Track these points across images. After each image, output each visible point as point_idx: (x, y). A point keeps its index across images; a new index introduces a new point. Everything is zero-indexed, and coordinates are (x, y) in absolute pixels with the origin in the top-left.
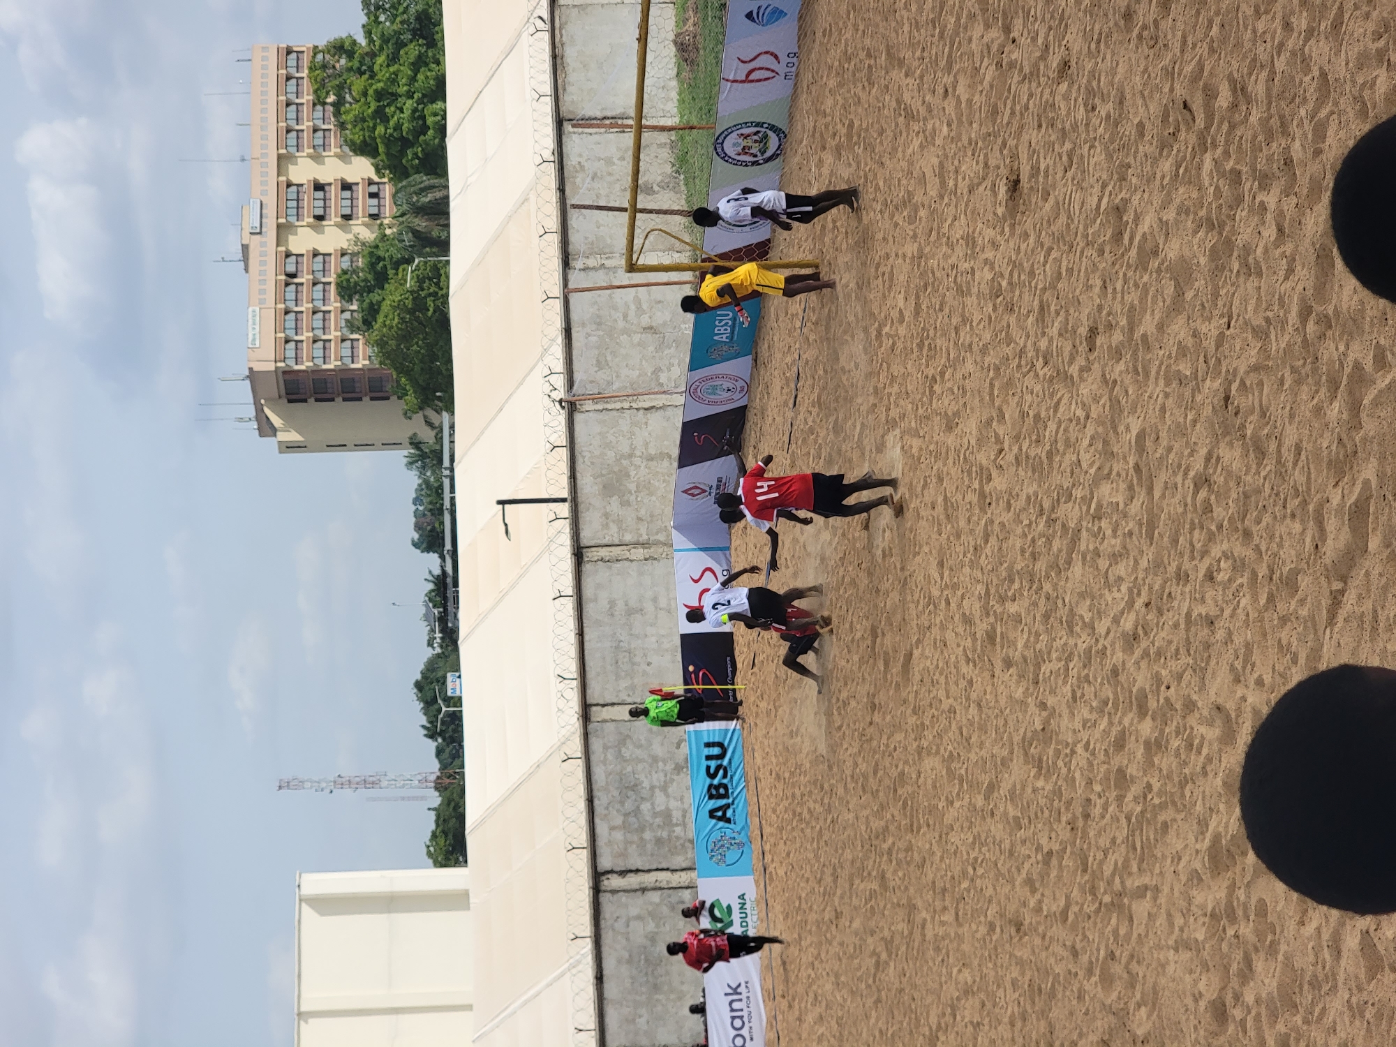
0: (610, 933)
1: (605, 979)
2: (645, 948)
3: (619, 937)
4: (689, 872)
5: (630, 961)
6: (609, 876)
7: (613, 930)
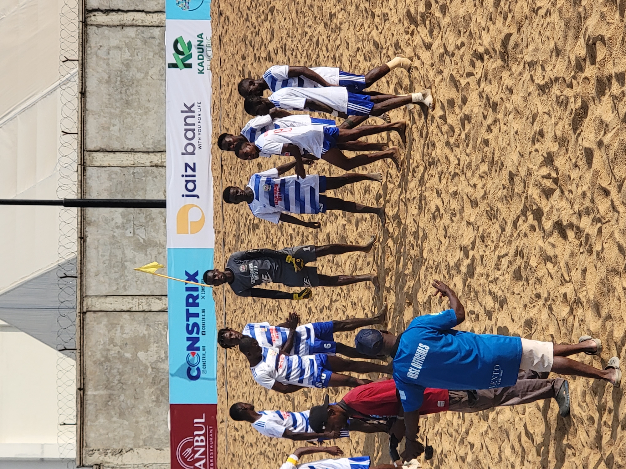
0: (94, 58)
1: (88, 94)
2: (121, 72)
3: (101, 62)
4: (160, 14)
5: (108, 82)
6: (96, 13)
7: (97, 56)
